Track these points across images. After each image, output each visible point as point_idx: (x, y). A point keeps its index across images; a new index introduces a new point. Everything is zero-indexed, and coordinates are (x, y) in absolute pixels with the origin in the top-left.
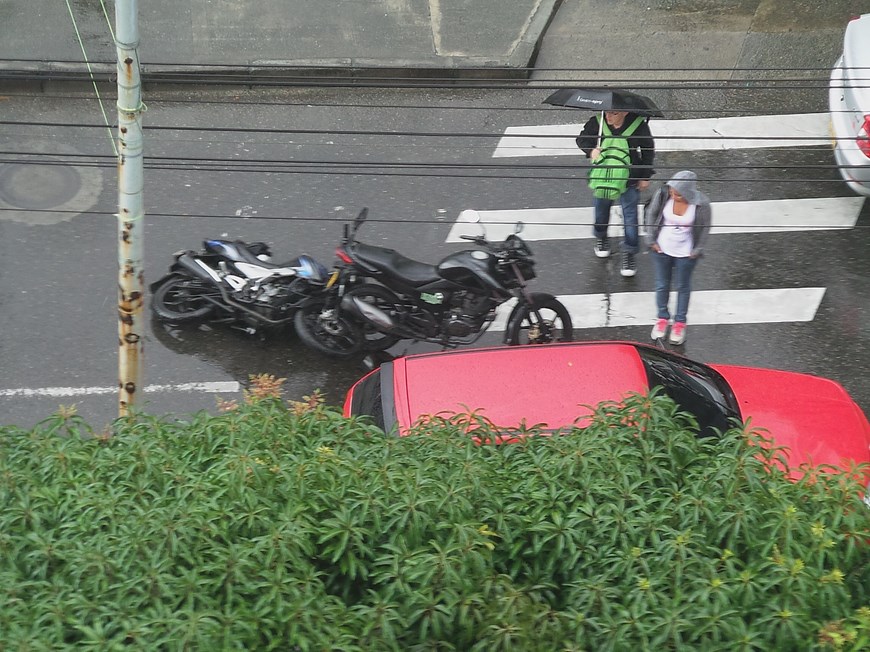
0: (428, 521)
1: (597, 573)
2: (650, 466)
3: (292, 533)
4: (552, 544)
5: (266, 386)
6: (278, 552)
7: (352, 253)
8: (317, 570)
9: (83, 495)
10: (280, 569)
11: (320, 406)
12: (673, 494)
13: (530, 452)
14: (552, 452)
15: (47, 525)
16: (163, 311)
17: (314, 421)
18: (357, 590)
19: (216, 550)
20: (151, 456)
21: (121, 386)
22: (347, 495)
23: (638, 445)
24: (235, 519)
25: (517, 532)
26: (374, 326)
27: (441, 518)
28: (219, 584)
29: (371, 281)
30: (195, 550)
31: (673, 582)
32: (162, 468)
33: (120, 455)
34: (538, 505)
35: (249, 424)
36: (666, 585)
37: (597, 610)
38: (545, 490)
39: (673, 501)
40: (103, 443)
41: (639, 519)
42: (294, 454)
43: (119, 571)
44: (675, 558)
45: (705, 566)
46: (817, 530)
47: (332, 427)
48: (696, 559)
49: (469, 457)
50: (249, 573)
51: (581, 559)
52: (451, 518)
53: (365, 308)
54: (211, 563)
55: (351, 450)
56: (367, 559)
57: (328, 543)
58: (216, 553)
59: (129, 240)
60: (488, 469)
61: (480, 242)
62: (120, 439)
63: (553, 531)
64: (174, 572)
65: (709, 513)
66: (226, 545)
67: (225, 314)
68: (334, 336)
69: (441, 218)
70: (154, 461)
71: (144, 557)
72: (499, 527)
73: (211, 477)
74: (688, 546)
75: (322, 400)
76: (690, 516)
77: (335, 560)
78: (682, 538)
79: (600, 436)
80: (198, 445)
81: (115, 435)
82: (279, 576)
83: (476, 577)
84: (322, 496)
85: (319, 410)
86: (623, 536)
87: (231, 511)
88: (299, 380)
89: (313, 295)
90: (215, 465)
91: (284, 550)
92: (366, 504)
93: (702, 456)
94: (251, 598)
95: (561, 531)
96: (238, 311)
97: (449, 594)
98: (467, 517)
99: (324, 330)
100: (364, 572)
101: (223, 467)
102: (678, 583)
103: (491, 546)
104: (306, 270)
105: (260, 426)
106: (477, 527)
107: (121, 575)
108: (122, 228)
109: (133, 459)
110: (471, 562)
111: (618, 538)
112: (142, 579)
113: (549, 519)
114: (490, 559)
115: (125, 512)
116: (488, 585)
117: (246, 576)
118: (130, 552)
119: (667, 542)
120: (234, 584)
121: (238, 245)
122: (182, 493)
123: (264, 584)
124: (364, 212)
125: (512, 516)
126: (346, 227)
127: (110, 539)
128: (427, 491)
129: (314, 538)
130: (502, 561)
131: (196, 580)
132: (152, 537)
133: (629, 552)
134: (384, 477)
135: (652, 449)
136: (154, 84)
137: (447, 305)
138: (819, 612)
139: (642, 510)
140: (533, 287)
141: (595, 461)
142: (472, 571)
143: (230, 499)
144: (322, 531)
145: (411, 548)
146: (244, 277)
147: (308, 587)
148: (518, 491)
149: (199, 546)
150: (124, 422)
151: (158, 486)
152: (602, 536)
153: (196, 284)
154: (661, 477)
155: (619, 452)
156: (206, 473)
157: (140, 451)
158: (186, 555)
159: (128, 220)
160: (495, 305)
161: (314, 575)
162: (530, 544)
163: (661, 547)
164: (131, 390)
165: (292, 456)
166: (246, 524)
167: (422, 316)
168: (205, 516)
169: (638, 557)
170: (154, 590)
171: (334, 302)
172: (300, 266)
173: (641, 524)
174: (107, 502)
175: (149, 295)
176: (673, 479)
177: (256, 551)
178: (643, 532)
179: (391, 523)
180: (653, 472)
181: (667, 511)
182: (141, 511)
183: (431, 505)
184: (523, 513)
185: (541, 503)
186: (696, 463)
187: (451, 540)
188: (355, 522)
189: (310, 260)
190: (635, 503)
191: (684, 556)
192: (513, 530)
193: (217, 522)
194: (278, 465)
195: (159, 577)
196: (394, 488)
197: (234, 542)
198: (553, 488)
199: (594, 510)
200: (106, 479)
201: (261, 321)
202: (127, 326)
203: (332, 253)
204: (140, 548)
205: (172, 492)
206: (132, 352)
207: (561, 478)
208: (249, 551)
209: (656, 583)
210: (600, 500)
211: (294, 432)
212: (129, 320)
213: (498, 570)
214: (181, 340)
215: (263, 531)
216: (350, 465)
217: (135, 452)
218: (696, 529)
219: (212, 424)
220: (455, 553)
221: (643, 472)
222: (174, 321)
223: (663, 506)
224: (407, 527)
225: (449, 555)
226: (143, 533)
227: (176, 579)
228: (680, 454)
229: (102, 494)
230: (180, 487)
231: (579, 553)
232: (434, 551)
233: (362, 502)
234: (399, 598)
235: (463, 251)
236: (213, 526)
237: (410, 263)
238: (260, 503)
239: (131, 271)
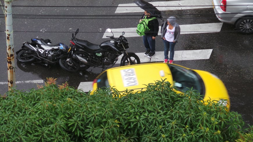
0: (100, 119)
1: (149, 133)
2: (164, 102)
3: (61, 123)
4: (136, 125)
5: (51, 81)
6: (57, 129)
7: (75, 42)
8: (68, 134)
10: (57, 134)
11: (67, 86)
12: (171, 110)
13: (129, 99)
14: (135, 98)
16: (20, 59)
17: (66, 91)
18: (80, 140)
19: (38, 129)
20: (18, 102)
21: (9, 82)
22: (76, 112)
23: (160, 96)
24: (43, 120)
25: (126, 122)
26: (82, 63)
27: (104, 118)
28: (40, 139)
29: (81, 50)
30: (32, 129)
31: (172, 135)
32: (22, 105)
33: (9, 102)
34: (132, 114)
35: (46, 92)
36: (169, 136)
38: (134, 109)
39: (171, 112)
40: (4, 98)
41: (161, 117)
42: (60, 100)
43: (10, 135)
44: (172, 128)
45: (181, 130)
46: (213, 119)
47: (71, 92)
48: (178, 128)
49: (111, 100)
51: (145, 129)
52: (107, 118)
53: (79, 58)
54: (37, 132)
55: (77, 99)
56: (82, 130)
57: (71, 126)
58: (38, 130)
59: (9, 39)
60: (117, 104)
61: (112, 38)
62: (9, 97)
63: (136, 121)
64: (26, 135)
65: (181, 115)
66: (41, 127)
67: (39, 60)
68: (71, 66)
69: (100, 31)
70: (19, 103)
71: (17, 131)
72: (121, 120)
73: (36, 108)
74: (176, 124)
75: (68, 85)
76: (176, 116)
77: (73, 131)
78: (174, 122)
79: (149, 93)
80: (32, 98)
81: (7, 96)
82: (57, 136)
83: (114, 135)
84: (69, 113)
85: (67, 88)
86: (157, 122)
87: (42, 117)
88: (61, 79)
89: (64, 54)
90: (37, 104)
91: (58, 128)
92: (82, 114)
93: (179, 99)
95: (139, 121)
96: (42, 59)
98: (111, 118)
99: (68, 64)
100: (82, 134)
101: (39, 104)
102: (173, 135)
103: (118, 126)
104: (62, 47)
105: (50, 93)
106: (114, 121)
107: (11, 137)
108: (7, 36)
109: (13, 103)
110: (113, 131)
111: (155, 123)
112: (17, 138)
113: (135, 118)
114: (118, 130)
115: (11, 118)
116: (118, 137)
117: (47, 136)
118: (13, 130)
119: (170, 124)
120: (44, 139)
121: (41, 40)
122: (27, 112)
123: (52, 138)
124: (78, 30)
125: (125, 117)
126: (73, 34)
127: (7, 126)
128: (99, 110)
129: (67, 124)
130: (122, 130)
131: (33, 138)
132: (19, 125)
133: (159, 127)
134: (86, 106)
135: (164, 97)
137: (103, 56)
139: (162, 114)
140: (128, 51)
141: (148, 101)
142: (113, 133)
143: (42, 114)
144: (69, 122)
145: (95, 127)
146: (43, 49)
147: (66, 139)
148: (126, 110)
149: (33, 128)
150: (10, 92)
151: (20, 111)
152: (151, 122)
153: (30, 52)
154: (167, 105)
155: (155, 98)
156: (34, 107)
157: (15, 100)
158: (30, 130)
159: (9, 33)
160: (117, 56)
161: (67, 135)
162: (130, 125)
163: (168, 125)
164: (12, 83)
165: (60, 101)
166: (47, 121)
167: (96, 60)
168: (35, 119)
169: (161, 128)
170: (20, 141)
171: (70, 56)
172: (60, 46)
173: (162, 119)
174: (5, 115)
175: (16, 55)
176: (171, 106)
177: (50, 129)
178: (162, 121)
179: (89, 120)
180: (165, 103)
181: (169, 115)
182: (16, 118)
183: (101, 114)
184: (127, 116)
185: (133, 113)
186: (177, 101)
187: (107, 124)
188: (78, 120)
189: (63, 44)
190: (160, 112)
191: (174, 127)
192: (124, 121)
193: (38, 121)
194: (56, 104)
195: (22, 137)
196: (90, 110)
197: (43, 126)
198: (136, 109)
199: (148, 115)
200: (5, 109)
201: (49, 62)
202: (10, 64)
203: (69, 42)
204: (16, 129)
205: (25, 112)
206: (12, 72)
207: (138, 106)
208: (48, 129)
209: (167, 135)
210: (150, 112)
211: (60, 94)
212: (10, 63)
213: (121, 133)
214: (26, 68)
215: (52, 123)
216: (77, 103)
217: (13, 101)
218: (178, 120)
219: (36, 92)
220: (108, 128)
221: (162, 104)
222: (24, 63)
223: (168, 113)
224: (94, 121)
225: (106, 129)
226: (17, 124)
227: (27, 138)
228: (172, 98)
229: (4, 113)
230: (27, 111)
231: (144, 127)
232: (102, 128)
233: (80, 114)
235: (107, 41)
236: (37, 122)
237: (92, 44)
238: (51, 115)
239: (10, 48)
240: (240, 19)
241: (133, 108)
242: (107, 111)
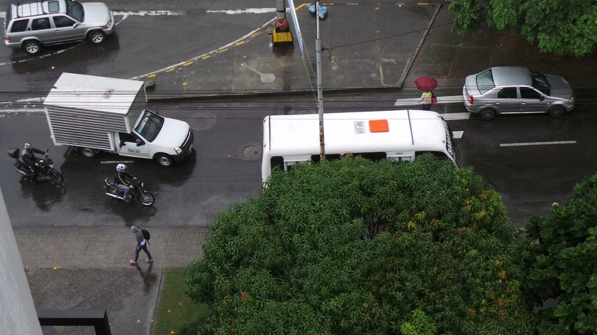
0: (384, 180)
1: (418, 190)
2: (429, 168)
3: (356, 183)
4: (409, 185)
9: (314, 176)
10: (354, 191)
12: (434, 174)
15: (307, 182)
18: (370, 195)
22: (367, 175)
24: (344, 181)
25: (402, 182)
27: (386, 180)
33: (321, 168)
34: (406, 177)
36: (433, 193)
37: (419, 198)
38: (407, 174)
40: (317, 166)
41: (427, 179)
42: (356, 167)
45: (441, 188)
46: (463, 180)
48: (439, 187)
49: (392, 167)
50: (348, 192)
51: (415, 188)
52: (388, 180)
54: (340, 190)
55: (367, 166)
56: (371, 188)
57: (363, 185)
58: (341, 188)
60: (396, 170)
63: (409, 182)
64: (332, 191)
65: (441, 178)
66: (343, 186)
72: (398, 182)
73: (339, 172)
76: (437, 178)
77: (365, 189)
78: (436, 183)
83: (394, 192)
84: (362, 176)
87: (343, 179)
91: (354, 187)
93: (440, 166)
94: (348, 197)
95: (411, 182)
97: (389, 196)
98: (391, 179)
100: (371, 191)
102: (435, 192)
103: (397, 185)
106: (394, 182)
110: (393, 189)
111: (423, 183)
113: (408, 180)
114: (396, 188)
115: (322, 179)
116: (396, 193)
118: (323, 188)
119: (433, 184)
120: (345, 194)
122: (333, 176)
123: (351, 194)
125: (401, 179)
128: (383, 174)
130: (399, 188)
132: (328, 185)
133: (425, 186)
136: (325, 93)
138: (464, 197)
139: (427, 177)
141: (418, 168)
143: (343, 177)
144: (362, 183)
145: (380, 186)
147: (360, 194)
148: (402, 174)
149: (337, 186)
151: (328, 174)
152: (419, 183)
154: (431, 170)
155: (422, 166)
158: (335, 188)
159: (321, 120)
161: (361, 192)
162: (405, 185)
163: (431, 185)
164: (322, 155)
166: (346, 181)
168: (338, 180)
169: (427, 187)
170: (329, 195)
176: (434, 171)
177: (349, 187)
178: (428, 182)
179: (376, 181)
180: (429, 170)
182: (325, 179)
183: (384, 177)
184: (403, 179)
186: (438, 168)
187: (388, 184)
188: (368, 181)
191: (436, 186)
194: (352, 170)
196: (376, 174)
198: (409, 173)
199: (418, 178)
202: (321, 142)
204: (325, 187)
205: (331, 175)
206: (322, 147)
207: (411, 171)
208: (347, 187)
209: (431, 192)
210: (419, 175)
213: (398, 190)
215: (350, 183)
218: (439, 181)
223: (432, 176)
224: (379, 182)
225: (388, 187)
226: (326, 184)
228: (435, 166)
230: (333, 174)
231: (415, 186)
232: (385, 187)
233: (370, 177)
234: (378, 196)
236: (340, 182)
238: (349, 177)
239: (321, 131)
240: (483, 110)
241: (407, 172)
242: (389, 175)
